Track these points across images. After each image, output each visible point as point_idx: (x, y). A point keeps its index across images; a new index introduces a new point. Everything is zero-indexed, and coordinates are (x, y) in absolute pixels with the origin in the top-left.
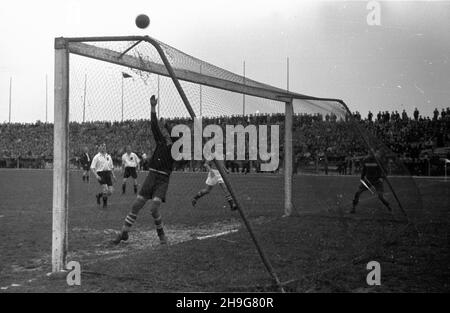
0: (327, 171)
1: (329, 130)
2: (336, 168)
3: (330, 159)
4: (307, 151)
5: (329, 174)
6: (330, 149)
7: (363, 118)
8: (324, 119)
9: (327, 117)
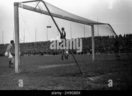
0: (111, 53)
1: (112, 40)
2: (114, 52)
3: (112, 49)
4: (105, 47)
5: (112, 54)
6: (112, 46)
7: (122, 36)
8: (110, 37)
9: (111, 36)
